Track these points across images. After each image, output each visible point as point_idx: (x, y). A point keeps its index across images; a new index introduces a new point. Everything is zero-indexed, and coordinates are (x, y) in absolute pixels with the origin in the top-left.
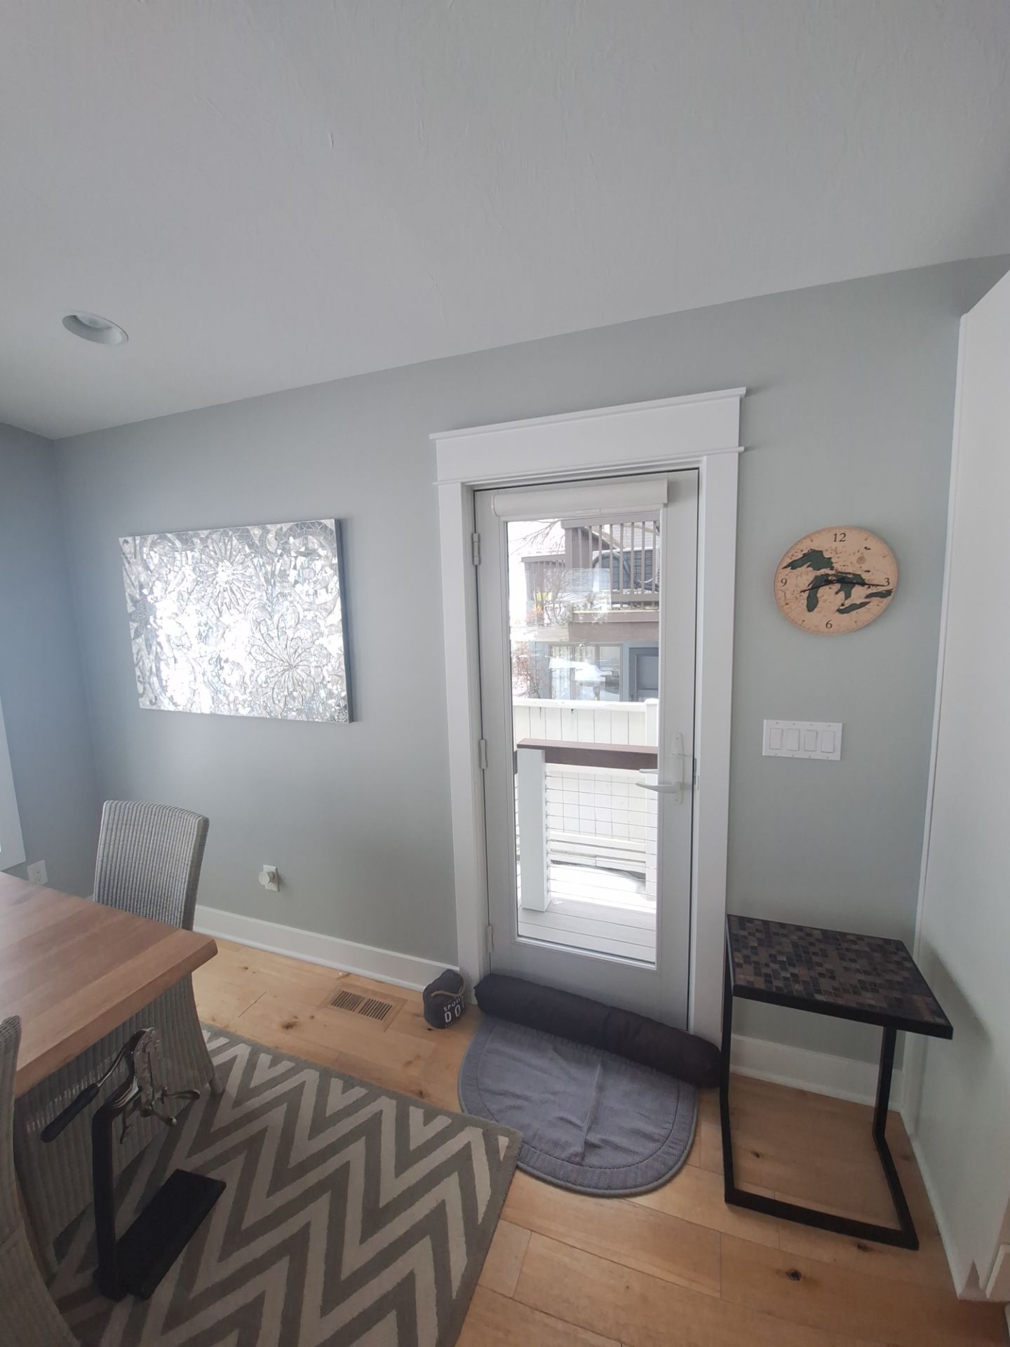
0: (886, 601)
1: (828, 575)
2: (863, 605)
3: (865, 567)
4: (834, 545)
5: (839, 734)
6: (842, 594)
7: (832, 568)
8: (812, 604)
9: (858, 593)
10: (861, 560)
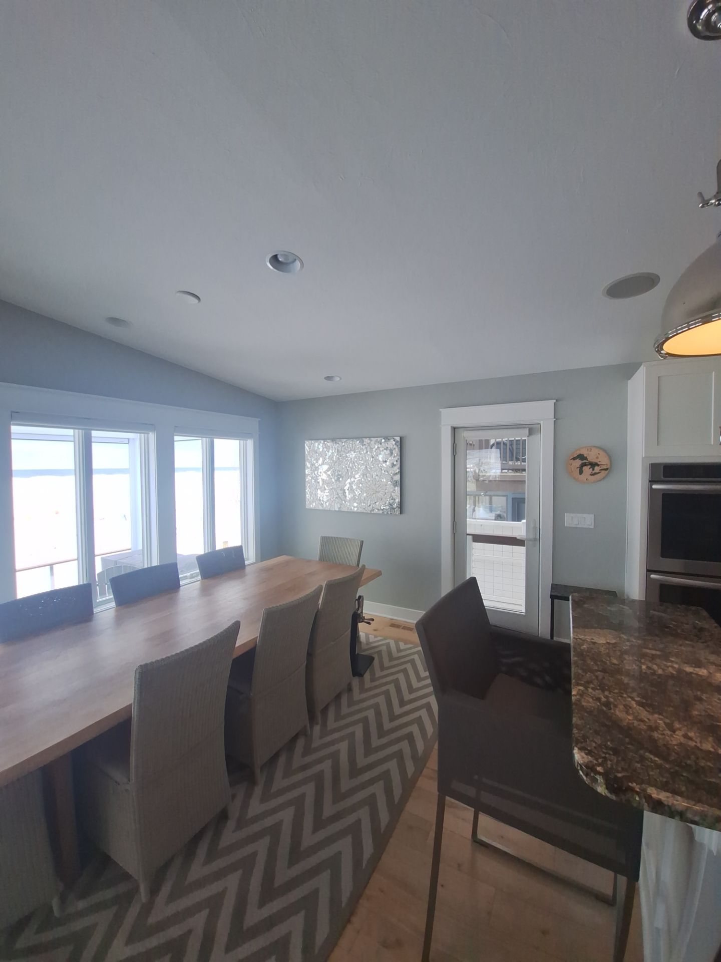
0: (608, 471)
1: (586, 463)
2: (599, 473)
3: (599, 460)
4: (589, 452)
5: (593, 518)
6: (591, 469)
7: (587, 460)
8: (581, 472)
9: (597, 469)
10: (597, 458)
